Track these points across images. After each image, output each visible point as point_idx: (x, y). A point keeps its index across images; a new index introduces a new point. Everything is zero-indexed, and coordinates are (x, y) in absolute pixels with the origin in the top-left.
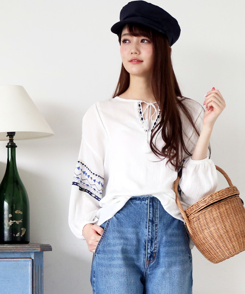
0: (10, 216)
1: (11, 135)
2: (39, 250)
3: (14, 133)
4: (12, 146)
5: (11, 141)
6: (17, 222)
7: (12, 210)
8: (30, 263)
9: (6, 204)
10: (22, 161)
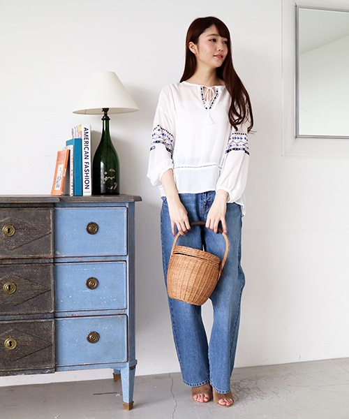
0: (106, 173)
1: (106, 110)
2: (133, 200)
3: (108, 109)
4: (106, 119)
5: (106, 115)
6: (111, 178)
7: (106, 169)
8: (126, 211)
9: (102, 164)
10: (114, 131)
